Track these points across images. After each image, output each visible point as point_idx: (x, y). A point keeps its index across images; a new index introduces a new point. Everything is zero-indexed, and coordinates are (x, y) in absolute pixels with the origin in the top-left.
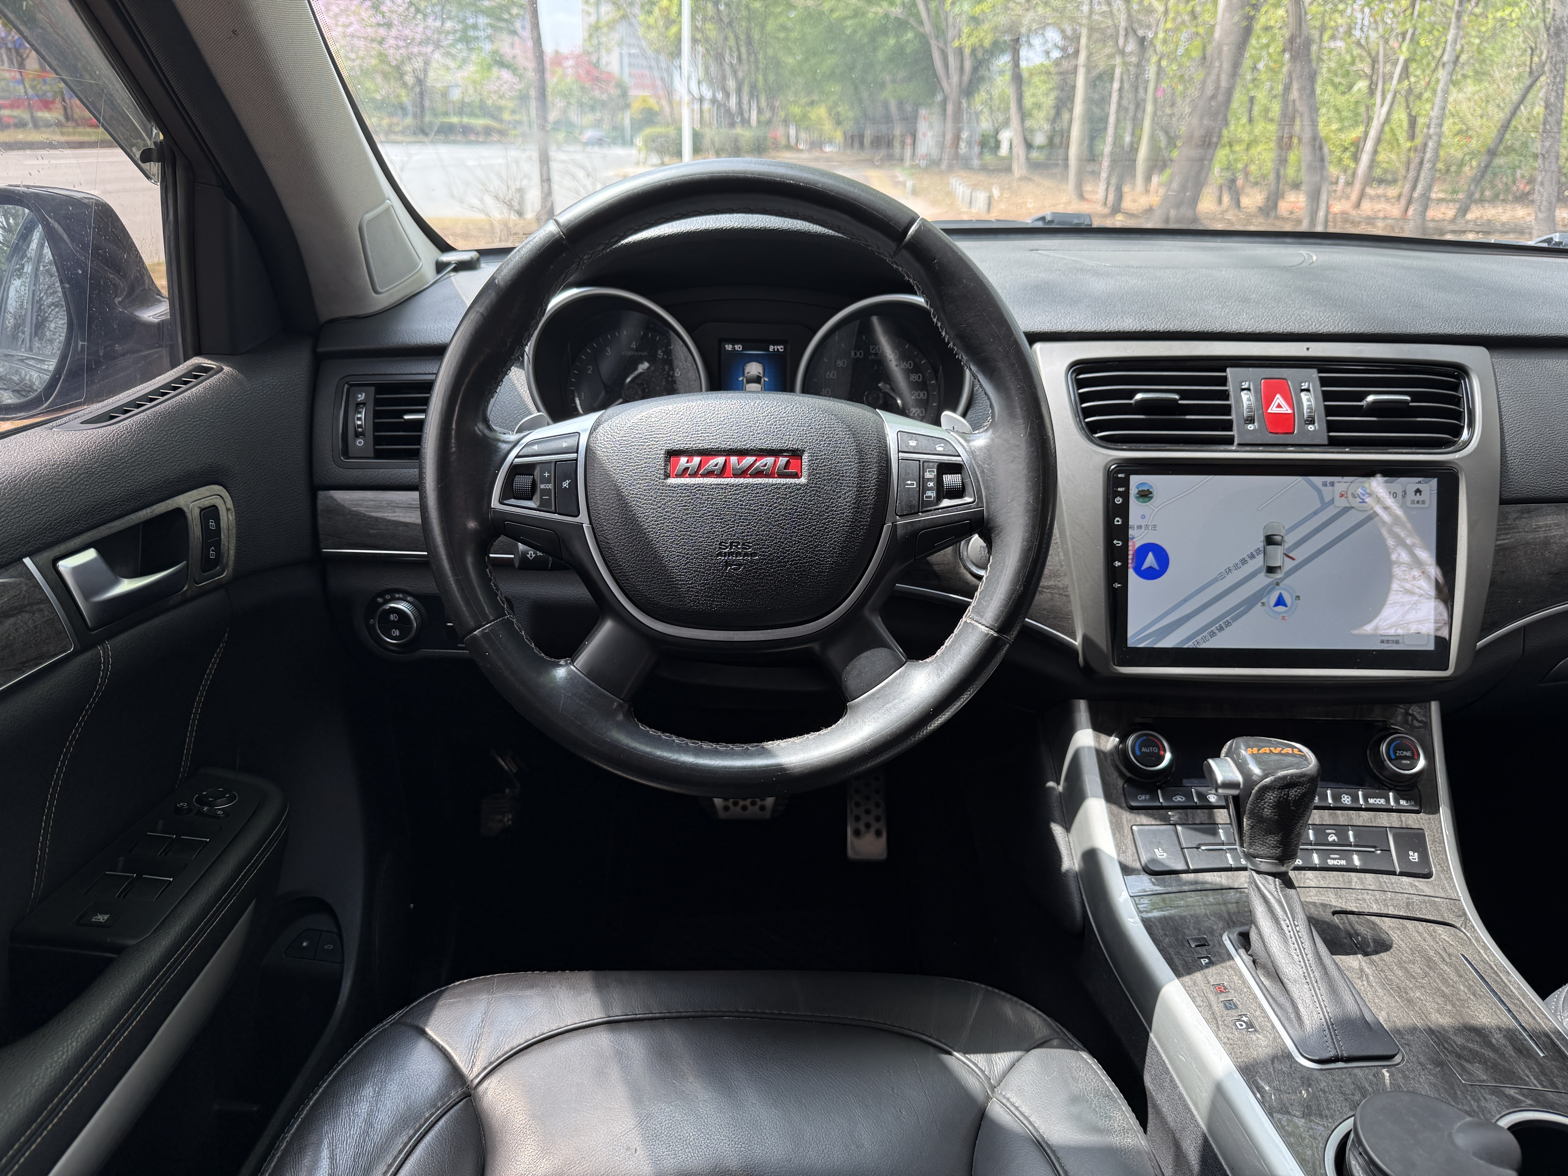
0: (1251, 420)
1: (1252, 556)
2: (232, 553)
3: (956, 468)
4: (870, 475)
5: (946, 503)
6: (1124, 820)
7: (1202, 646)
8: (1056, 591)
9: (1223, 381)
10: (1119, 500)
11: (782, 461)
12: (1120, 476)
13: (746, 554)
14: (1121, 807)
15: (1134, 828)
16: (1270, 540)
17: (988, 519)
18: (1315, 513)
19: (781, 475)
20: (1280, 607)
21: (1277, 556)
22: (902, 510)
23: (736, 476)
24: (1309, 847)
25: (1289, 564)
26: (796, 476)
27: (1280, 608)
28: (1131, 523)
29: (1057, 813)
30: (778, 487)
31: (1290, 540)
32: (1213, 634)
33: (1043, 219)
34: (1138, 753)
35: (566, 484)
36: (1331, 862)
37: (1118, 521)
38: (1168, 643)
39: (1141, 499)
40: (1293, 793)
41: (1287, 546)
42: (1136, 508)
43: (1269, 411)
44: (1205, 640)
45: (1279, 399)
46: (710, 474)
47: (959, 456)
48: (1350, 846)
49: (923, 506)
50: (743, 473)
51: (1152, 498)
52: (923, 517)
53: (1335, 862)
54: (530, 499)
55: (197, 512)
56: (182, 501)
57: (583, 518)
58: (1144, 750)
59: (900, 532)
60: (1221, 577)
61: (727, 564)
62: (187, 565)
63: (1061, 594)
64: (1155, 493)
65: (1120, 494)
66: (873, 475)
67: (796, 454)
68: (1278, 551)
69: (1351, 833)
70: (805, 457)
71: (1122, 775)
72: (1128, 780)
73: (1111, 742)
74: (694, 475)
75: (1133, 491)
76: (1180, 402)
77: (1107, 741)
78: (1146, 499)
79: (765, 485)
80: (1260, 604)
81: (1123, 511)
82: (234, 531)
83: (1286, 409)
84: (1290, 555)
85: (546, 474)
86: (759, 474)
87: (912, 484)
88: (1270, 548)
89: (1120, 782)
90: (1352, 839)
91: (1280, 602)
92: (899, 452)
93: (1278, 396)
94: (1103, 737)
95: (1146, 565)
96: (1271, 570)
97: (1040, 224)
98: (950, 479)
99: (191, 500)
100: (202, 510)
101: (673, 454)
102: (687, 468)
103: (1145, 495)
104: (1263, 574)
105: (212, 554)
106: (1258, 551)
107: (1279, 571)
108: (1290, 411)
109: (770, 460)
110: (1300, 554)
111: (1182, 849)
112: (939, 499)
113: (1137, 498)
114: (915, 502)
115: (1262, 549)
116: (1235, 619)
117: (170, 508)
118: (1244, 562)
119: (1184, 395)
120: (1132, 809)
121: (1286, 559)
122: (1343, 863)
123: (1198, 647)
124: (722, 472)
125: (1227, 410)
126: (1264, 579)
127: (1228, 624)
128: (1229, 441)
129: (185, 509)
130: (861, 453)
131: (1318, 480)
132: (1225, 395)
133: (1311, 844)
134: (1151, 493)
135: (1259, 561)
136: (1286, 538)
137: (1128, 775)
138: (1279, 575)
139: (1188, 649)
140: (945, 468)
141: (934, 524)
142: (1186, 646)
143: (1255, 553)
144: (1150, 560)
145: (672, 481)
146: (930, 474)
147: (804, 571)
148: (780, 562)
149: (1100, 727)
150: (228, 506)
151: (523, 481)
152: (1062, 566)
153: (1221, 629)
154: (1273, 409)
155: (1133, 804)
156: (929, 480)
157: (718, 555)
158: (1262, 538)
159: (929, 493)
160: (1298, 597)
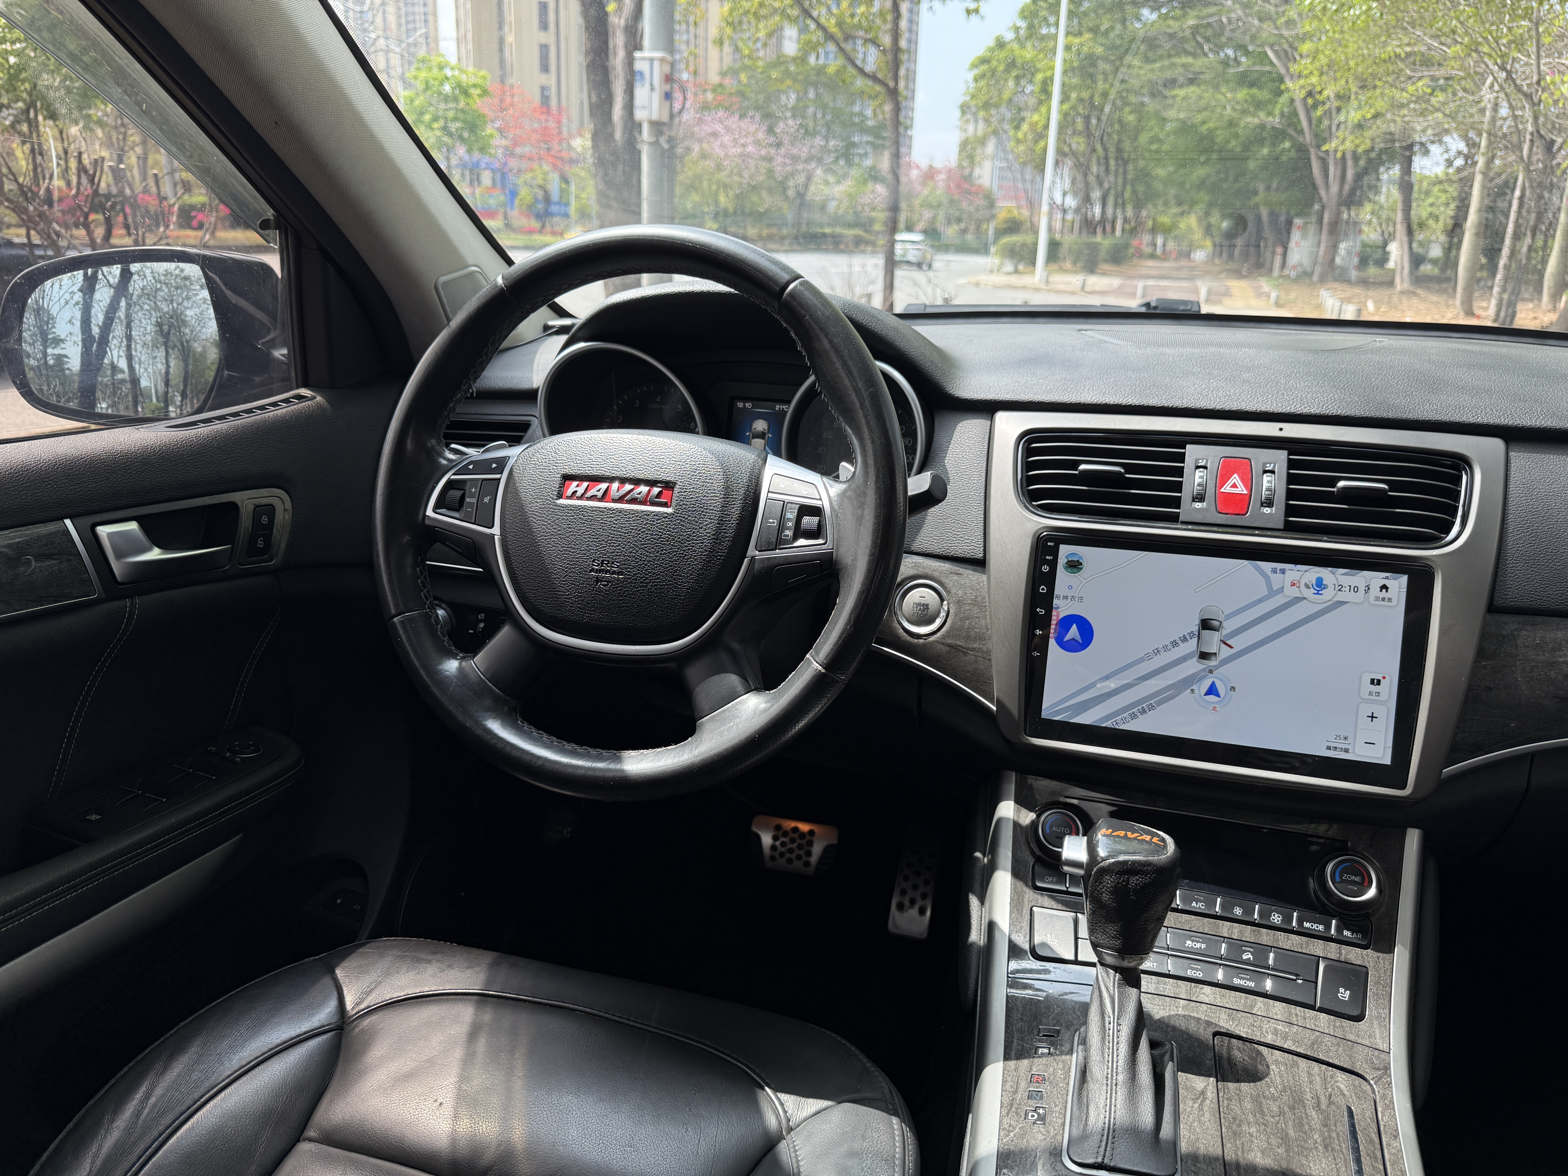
0: (1200, 498)
1: (1184, 639)
2: (283, 545)
3: (816, 511)
4: (733, 511)
5: (801, 542)
6: (1026, 900)
7: (1121, 727)
8: (980, 654)
9: (1181, 458)
10: (1045, 568)
11: (656, 490)
12: (1049, 544)
13: (614, 572)
14: (1027, 885)
15: (1034, 908)
16: (1206, 624)
17: (836, 561)
18: (1260, 601)
19: (653, 504)
20: (1212, 696)
21: (1212, 643)
22: (761, 547)
23: (614, 501)
24: (1220, 962)
25: (1225, 652)
26: (665, 505)
27: (1212, 698)
28: (1056, 592)
29: (977, 886)
30: (648, 514)
31: (1229, 626)
32: (1134, 716)
33: (1148, 305)
34: (1048, 831)
35: (486, 500)
36: (1237, 982)
37: (1043, 589)
38: (1086, 718)
39: (1069, 570)
40: (1134, 881)
41: (1224, 632)
42: (1062, 577)
43: (1222, 490)
44: (1124, 721)
45: (1235, 479)
46: (593, 498)
47: (820, 499)
48: (1268, 969)
49: (779, 542)
50: (621, 500)
51: (1081, 569)
52: (778, 553)
53: (1242, 982)
54: (458, 510)
55: (251, 507)
56: (237, 497)
57: (496, 530)
58: (1054, 829)
59: (757, 566)
60: (1148, 657)
61: (598, 580)
62: (232, 548)
63: (984, 658)
64: (1084, 564)
65: (1047, 562)
66: (735, 510)
67: (668, 486)
68: (1216, 636)
69: (1272, 955)
70: (676, 490)
71: (1033, 853)
72: (1038, 860)
73: (1027, 817)
74: (581, 498)
75: (1062, 560)
76: (1127, 476)
77: (1027, 816)
78: (1075, 570)
79: (637, 512)
80: (1189, 690)
81: (1050, 580)
82: (289, 528)
83: (1242, 489)
84: (1228, 642)
85: (473, 490)
86: (634, 501)
87: (774, 522)
88: (1205, 633)
89: (1031, 861)
90: (1271, 962)
91: (1212, 691)
92: (769, 492)
93: (1235, 475)
94: (1024, 812)
95: (1068, 637)
96: (1204, 656)
97: (1143, 310)
98: (809, 521)
99: (247, 497)
100: (257, 506)
101: (567, 478)
102: (576, 492)
103: (1074, 566)
104: (1195, 659)
105: (260, 544)
106: (1191, 634)
107: (1213, 658)
108: (1245, 492)
109: (644, 489)
110: (1239, 643)
111: (1076, 939)
112: (795, 537)
113: (1066, 568)
114: (774, 540)
115: (1196, 633)
116: (1160, 703)
117: (223, 501)
118: (1175, 644)
119: (1129, 468)
120: (1036, 888)
121: (1223, 646)
122: (1251, 984)
123: (1117, 727)
124: (604, 497)
125: (1178, 487)
126: (1195, 666)
127: (1151, 707)
128: (1174, 519)
129: (239, 504)
130: (728, 490)
131: (1267, 566)
132: (1180, 472)
133: (1221, 959)
134: (1081, 564)
135: (1192, 645)
136: (1224, 624)
137: (1038, 852)
138: (1213, 663)
139: (1105, 727)
140: (805, 510)
141: (788, 561)
142: (1104, 725)
143: (1188, 637)
144: (1074, 632)
145: (562, 501)
146: (791, 515)
147: (663, 593)
148: (642, 582)
149: (1022, 801)
150: (286, 507)
151: (455, 494)
152: (987, 630)
153: (1143, 711)
154: (1227, 488)
155: (1039, 884)
156: (789, 519)
157: (591, 571)
158: (1197, 622)
159: (787, 532)
160: (1233, 688)
